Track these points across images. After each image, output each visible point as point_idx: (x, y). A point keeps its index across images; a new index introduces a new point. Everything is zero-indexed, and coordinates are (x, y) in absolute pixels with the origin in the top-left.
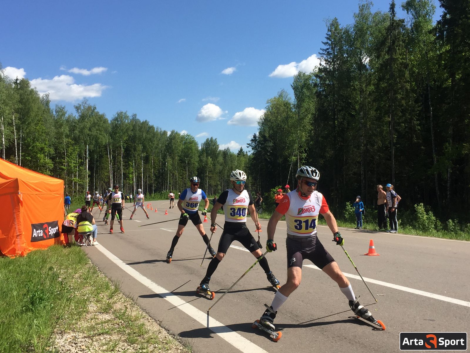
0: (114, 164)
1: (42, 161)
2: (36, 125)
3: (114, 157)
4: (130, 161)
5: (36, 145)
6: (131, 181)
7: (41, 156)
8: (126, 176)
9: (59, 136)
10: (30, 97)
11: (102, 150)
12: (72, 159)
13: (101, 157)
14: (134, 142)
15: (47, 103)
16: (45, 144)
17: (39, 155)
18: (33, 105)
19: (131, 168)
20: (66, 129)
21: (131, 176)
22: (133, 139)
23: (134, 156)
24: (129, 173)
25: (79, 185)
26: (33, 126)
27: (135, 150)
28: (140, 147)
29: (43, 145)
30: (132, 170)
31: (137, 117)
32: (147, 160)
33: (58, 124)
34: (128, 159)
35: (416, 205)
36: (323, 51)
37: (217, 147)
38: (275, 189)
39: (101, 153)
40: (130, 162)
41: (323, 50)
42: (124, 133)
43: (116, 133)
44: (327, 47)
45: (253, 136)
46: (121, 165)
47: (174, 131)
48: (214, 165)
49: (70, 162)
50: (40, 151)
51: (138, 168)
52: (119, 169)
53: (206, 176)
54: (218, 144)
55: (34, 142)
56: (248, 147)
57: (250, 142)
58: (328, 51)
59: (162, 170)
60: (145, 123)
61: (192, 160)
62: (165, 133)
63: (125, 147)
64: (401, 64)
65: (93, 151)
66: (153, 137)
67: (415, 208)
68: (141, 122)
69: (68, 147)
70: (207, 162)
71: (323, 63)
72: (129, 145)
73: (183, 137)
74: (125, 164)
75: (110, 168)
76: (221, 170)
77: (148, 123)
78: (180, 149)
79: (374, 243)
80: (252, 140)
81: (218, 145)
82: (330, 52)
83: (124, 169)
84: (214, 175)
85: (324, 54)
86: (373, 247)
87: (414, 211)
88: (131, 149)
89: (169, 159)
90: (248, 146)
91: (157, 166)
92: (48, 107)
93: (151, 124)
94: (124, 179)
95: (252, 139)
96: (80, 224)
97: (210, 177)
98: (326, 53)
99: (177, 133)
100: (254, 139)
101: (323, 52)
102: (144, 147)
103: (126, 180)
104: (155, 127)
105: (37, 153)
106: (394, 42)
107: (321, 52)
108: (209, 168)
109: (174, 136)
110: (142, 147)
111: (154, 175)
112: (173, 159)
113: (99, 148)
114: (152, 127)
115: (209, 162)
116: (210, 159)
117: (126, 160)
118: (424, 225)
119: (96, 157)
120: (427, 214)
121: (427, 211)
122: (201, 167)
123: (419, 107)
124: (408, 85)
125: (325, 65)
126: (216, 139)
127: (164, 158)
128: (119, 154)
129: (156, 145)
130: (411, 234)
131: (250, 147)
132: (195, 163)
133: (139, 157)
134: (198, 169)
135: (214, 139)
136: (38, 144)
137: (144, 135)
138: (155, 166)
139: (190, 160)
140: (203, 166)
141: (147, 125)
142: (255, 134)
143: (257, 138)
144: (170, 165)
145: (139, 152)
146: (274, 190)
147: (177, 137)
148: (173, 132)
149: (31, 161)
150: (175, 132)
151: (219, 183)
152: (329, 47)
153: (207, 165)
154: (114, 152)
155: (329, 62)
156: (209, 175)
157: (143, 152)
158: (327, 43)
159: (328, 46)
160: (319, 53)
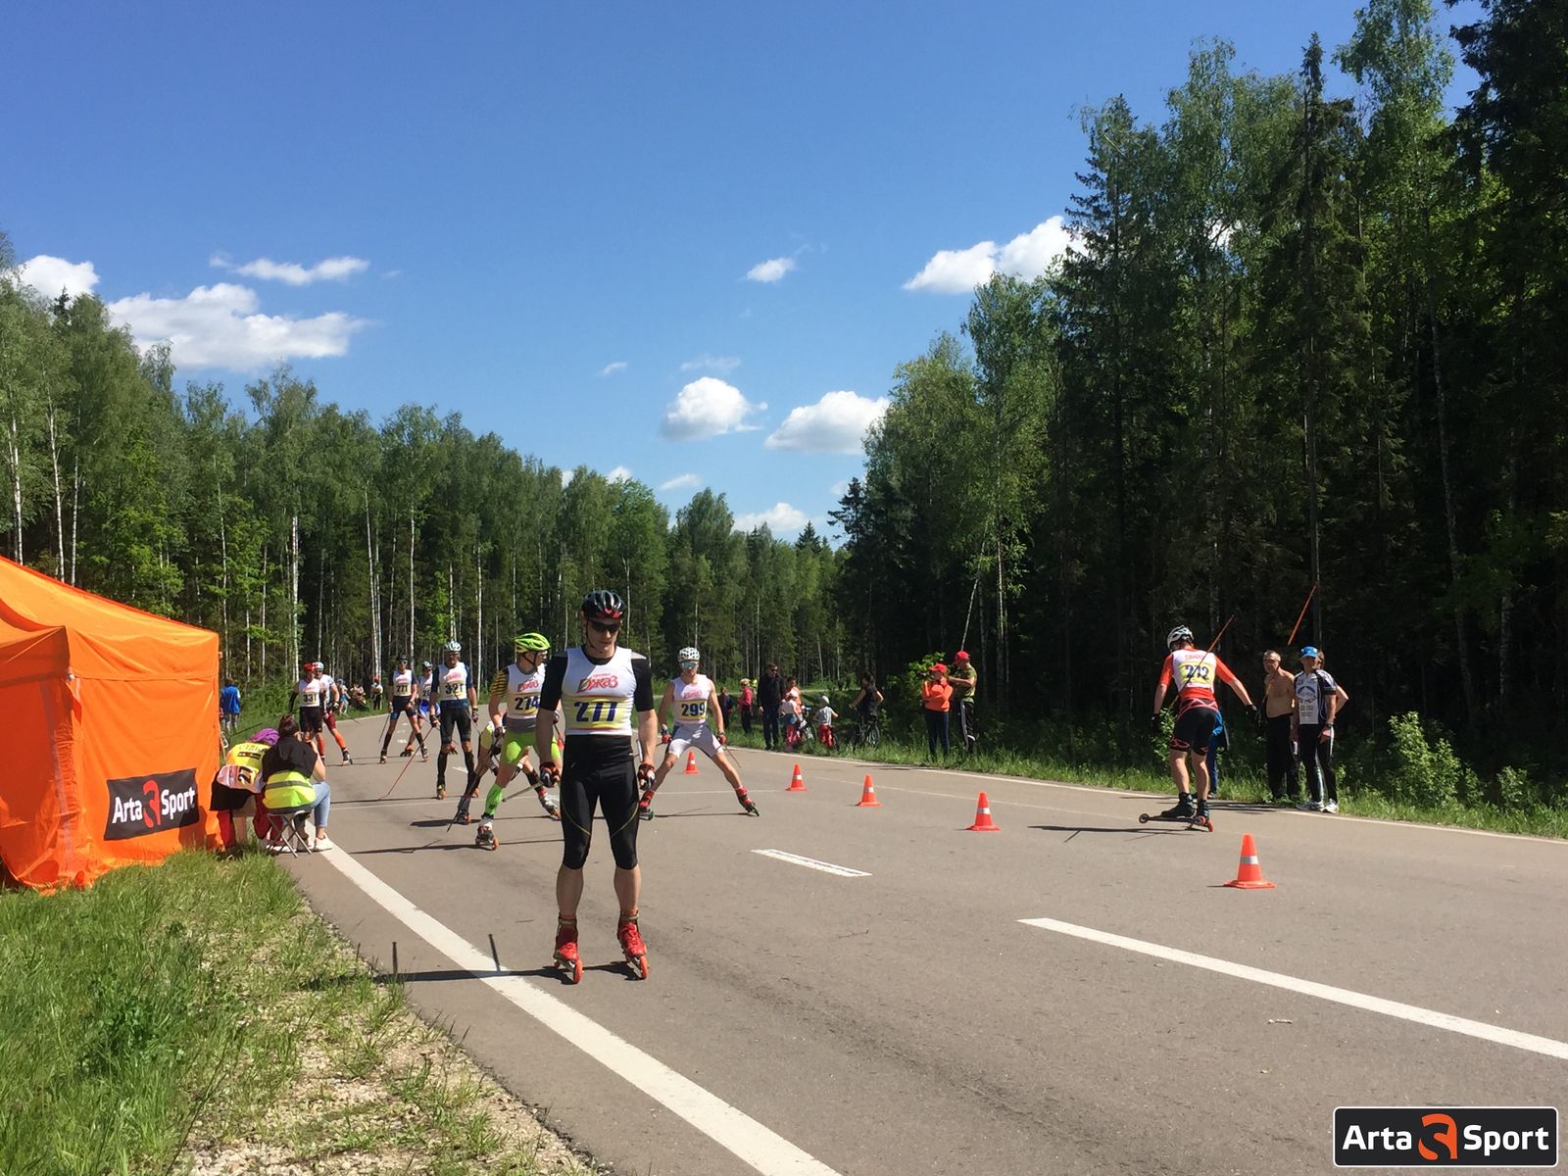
0: (386, 579)
1: (145, 567)
2: (127, 447)
3: (386, 557)
4: (438, 568)
5: (125, 516)
6: (441, 635)
7: (141, 551)
8: (425, 620)
9: (202, 485)
10: (107, 356)
11: (344, 532)
12: (246, 562)
13: (342, 554)
14: (453, 506)
15: (164, 373)
16: (157, 512)
17: (134, 550)
18: (116, 382)
19: (441, 591)
20: (223, 464)
21: (440, 618)
22: (447, 496)
23: (452, 553)
24: (434, 610)
25: (269, 648)
26: (114, 455)
27: (455, 531)
28: (472, 523)
29: (149, 516)
30: (446, 601)
31: (464, 423)
32: (494, 565)
33: (199, 446)
34: (434, 563)
35: (1393, 720)
36: (1081, 204)
37: (728, 521)
38: (921, 663)
39: (341, 544)
40: (437, 573)
41: (1081, 201)
42: (421, 477)
43: (393, 477)
44: (1091, 191)
45: (848, 488)
46: (408, 583)
47: (586, 471)
48: (719, 583)
49: (237, 572)
50: (141, 536)
51: (464, 592)
52: (401, 594)
53: (693, 619)
54: (728, 512)
55: (118, 506)
56: (831, 523)
57: (839, 508)
58: (1096, 204)
59: (545, 601)
60: (489, 442)
61: (645, 565)
62: (554, 475)
63: (423, 522)
64: (1343, 247)
65: (313, 534)
66: (516, 489)
67: (1390, 727)
68: (476, 439)
69: (233, 522)
70: (695, 572)
71: (1080, 246)
72: (435, 514)
73: (614, 490)
74: (423, 580)
75: (374, 592)
76: (741, 599)
77: (499, 443)
78: (605, 528)
79: (1255, 845)
80: (846, 501)
81: (729, 516)
82: (1103, 210)
83: (418, 597)
84: (719, 617)
85: (1083, 214)
86: (1255, 860)
87: (1389, 738)
88: (441, 529)
89: (567, 562)
90: (833, 519)
91: (529, 587)
92: (167, 389)
93: (507, 445)
94: (420, 627)
95: (846, 497)
96: (273, 779)
97: (707, 624)
98: (1090, 211)
99: (593, 476)
100: (852, 496)
101: (1082, 209)
102: (486, 522)
103: (426, 632)
104: (522, 456)
105: (128, 542)
106: (1317, 178)
107: (1074, 206)
108: (701, 591)
109: (586, 485)
110: (480, 523)
111: (517, 618)
112: (582, 561)
113: (338, 525)
114: (512, 457)
115: (702, 574)
116: (705, 564)
117: (426, 565)
118: (1421, 787)
119: (324, 554)
120: (1433, 749)
121: (1431, 739)
122: (674, 588)
123: (1400, 390)
124: (1366, 318)
125: (1085, 253)
126: (721, 496)
127: (553, 557)
128: (403, 546)
129: (526, 517)
130: (1379, 817)
131: (840, 522)
132: (655, 575)
133: (469, 557)
134: (665, 597)
135: (715, 495)
136: (133, 513)
137: (486, 480)
138: (523, 587)
139: (638, 567)
140: (680, 585)
141: (496, 448)
142: (855, 480)
143: (862, 495)
144: (571, 584)
145: (469, 540)
146: (920, 667)
147: (594, 488)
148: (579, 473)
149: (108, 570)
150: (589, 472)
151: (735, 642)
152: (1098, 191)
153: (694, 584)
154: (386, 538)
155: (1100, 240)
156: (702, 618)
157: (481, 538)
158: (1095, 177)
159: (1096, 188)
160: (1066, 210)
